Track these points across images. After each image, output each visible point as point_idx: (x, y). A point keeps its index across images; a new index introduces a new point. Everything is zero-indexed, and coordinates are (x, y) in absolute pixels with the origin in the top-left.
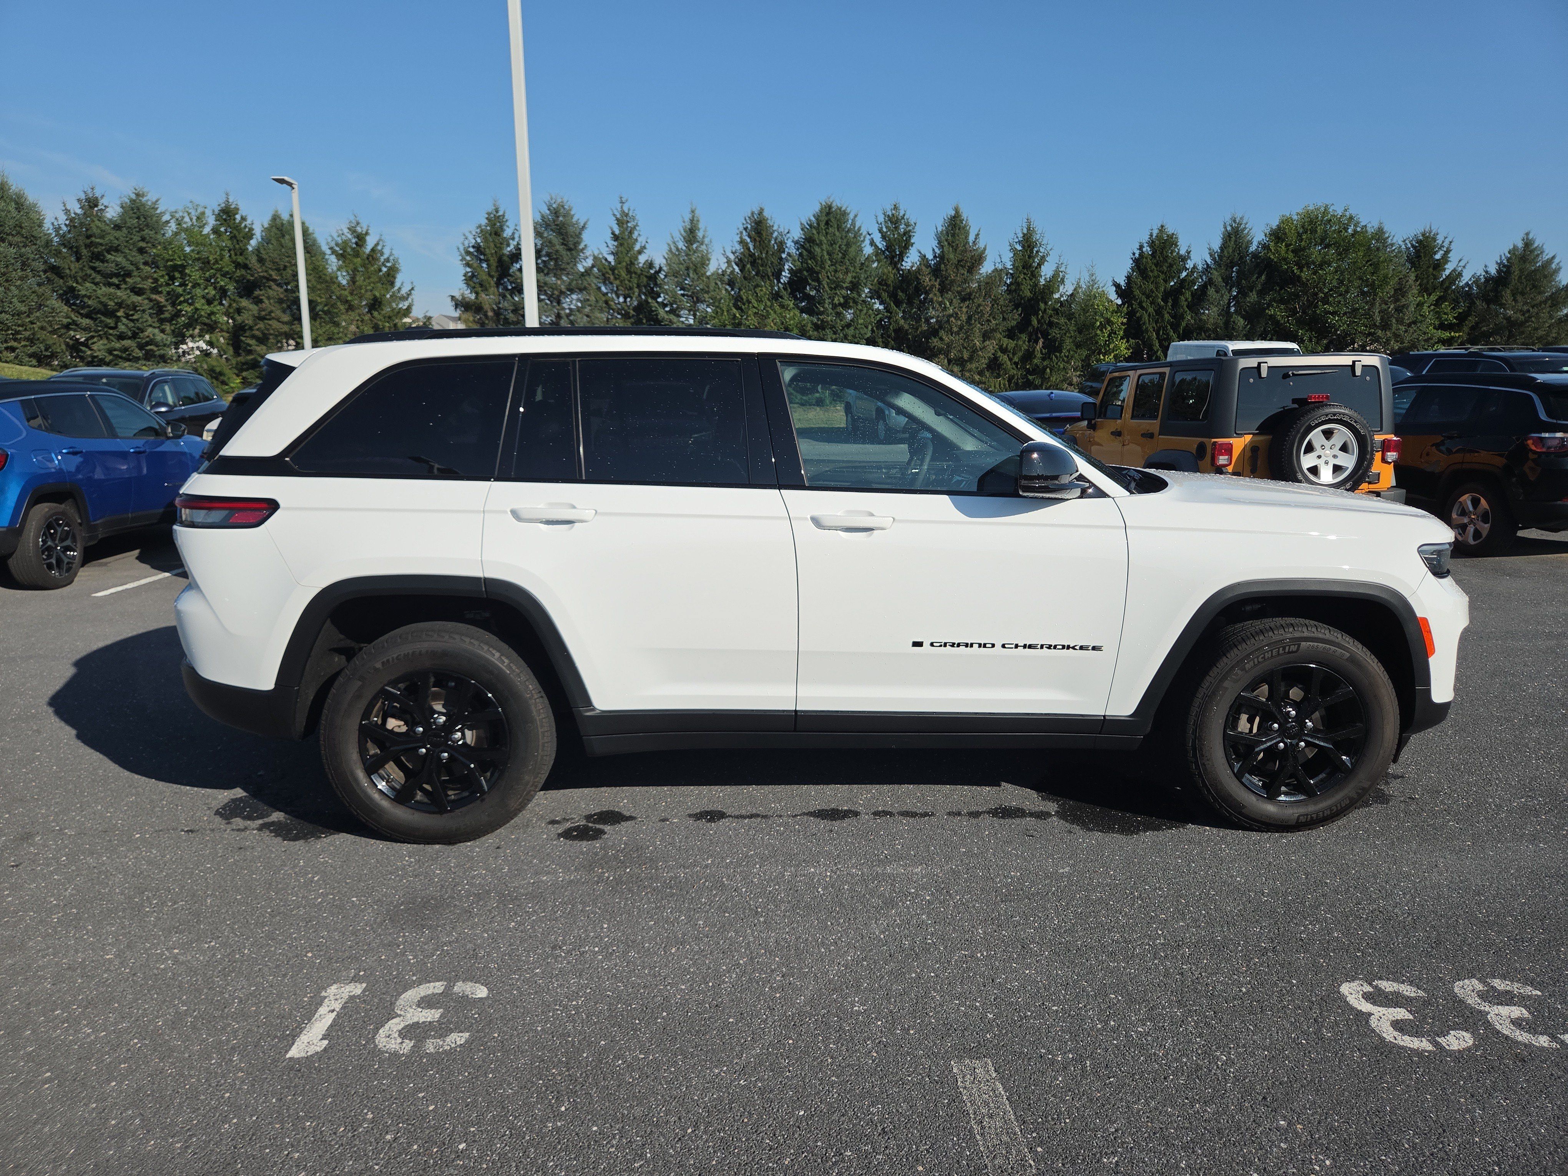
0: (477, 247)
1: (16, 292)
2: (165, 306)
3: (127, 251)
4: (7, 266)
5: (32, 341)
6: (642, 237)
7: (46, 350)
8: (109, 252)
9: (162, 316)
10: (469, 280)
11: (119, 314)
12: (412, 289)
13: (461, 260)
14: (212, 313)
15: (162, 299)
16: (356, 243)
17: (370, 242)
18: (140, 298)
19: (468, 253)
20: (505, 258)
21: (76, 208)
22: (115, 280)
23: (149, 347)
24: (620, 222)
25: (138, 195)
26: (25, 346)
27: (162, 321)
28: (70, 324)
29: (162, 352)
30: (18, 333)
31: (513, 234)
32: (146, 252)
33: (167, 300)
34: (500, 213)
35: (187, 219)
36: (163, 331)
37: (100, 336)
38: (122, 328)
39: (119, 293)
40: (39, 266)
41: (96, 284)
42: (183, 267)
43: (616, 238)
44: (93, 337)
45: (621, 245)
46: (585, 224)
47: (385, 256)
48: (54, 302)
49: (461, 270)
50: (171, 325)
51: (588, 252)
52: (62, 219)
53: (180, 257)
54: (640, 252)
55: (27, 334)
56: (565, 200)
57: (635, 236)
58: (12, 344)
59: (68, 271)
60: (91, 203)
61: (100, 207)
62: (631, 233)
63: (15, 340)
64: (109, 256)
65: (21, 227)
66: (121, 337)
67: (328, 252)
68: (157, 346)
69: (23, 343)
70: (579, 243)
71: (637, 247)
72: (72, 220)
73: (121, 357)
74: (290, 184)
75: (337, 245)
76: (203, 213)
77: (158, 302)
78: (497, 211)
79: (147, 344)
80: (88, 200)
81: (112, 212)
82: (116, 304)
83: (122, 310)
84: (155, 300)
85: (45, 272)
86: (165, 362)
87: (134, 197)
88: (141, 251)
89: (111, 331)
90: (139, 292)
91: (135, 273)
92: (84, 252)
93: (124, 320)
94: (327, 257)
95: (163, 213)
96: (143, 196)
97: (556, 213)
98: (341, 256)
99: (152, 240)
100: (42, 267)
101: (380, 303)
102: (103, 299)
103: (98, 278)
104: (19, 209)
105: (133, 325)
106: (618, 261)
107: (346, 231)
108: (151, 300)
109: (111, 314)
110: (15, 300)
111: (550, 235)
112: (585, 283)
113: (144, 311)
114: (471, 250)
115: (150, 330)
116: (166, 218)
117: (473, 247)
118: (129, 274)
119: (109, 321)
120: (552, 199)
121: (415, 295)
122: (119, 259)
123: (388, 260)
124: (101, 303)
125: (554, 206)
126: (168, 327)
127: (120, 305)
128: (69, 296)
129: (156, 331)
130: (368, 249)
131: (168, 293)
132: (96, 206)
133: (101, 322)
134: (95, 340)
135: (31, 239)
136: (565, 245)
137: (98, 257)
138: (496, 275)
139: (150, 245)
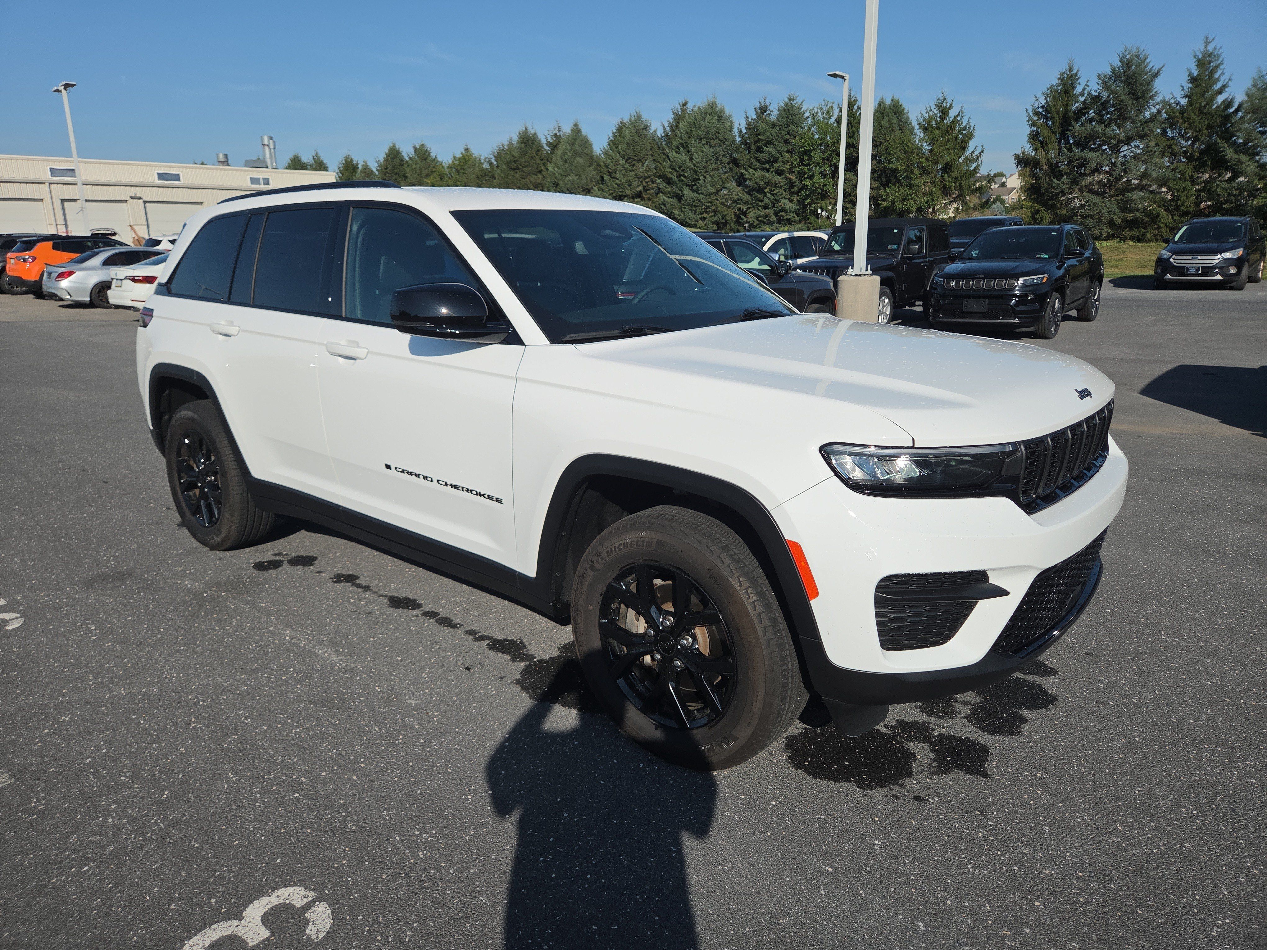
0: (1046, 108)
1: (710, 179)
2: (795, 182)
3: (777, 143)
4: (707, 162)
5: (715, 212)
6: (1222, 76)
7: (723, 219)
8: (766, 145)
9: (792, 190)
10: (1034, 137)
11: (766, 191)
12: (982, 151)
13: (1028, 121)
14: (825, 185)
15: (793, 177)
16: (940, 117)
17: (952, 113)
18: (779, 177)
19: (1036, 113)
20: (1071, 114)
21: (753, 115)
22: (767, 166)
23: (781, 214)
24: (1201, 64)
25: (790, 100)
26: (711, 216)
27: (792, 193)
28: (738, 200)
29: (788, 217)
30: (708, 207)
31: (1084, 89)
32: (789, 143)
33: (797, 178)
34: (1074, 72)
35: (820, 114)
36: (791, 201)
37: (753, 207)
38: (766, 200)
39: (767, 175)
40: (726, 160)
41: (755, 169)
42: (810, 151)
43: (1193, 80)
44: (749, 208)
45: (1197, 86)
46: (1159, 71)
47: (964, 124)
48: (732, 184)
49: (1027, 130)
50: (798, 196)
51: (1159, 99)
52: (743, 125)
53: (808, 144)
54: (1220, 92)
55: (713, 208)
56: (1141, 49)
57: (1216, 75)
58: (705, 215)
59: (742, 162)
60: (763, 110)
61: (768, 112)
62: (1212, 73)
63: (706, 212)
64: (765, 148)
65: (719, 133)
66: (766, 207)
67: (917, 127)
68: (786, 212)
69: (710, 214)
70: (1150, 90)
71: (1218, 86)
72: (749, 124)
73: (764, 222)
74: (843, 77)
75: (925, 120)
76: (832, 107)
77: (791, 180)
78: (1070, 70)
79: (780, 211)
80: (761, 108)
81: (774, 114)
82: (765, 183)
83: (768, 187)
84: (789, 178)
85: (729, 163)
86: (790, 224)
87: (787, 101)
88: (786, 142)
89: (760, 203)
90: (779, 173)
91: (781, 159)
92: (753, 147)
93: (769, 195)
94: (915, 131)
95: (804, 112)
96: (793, 100)
97: (1127, 64)
98: (925, 129)
99: (794, 133)
100: (728, 160)
101: (951, 166)
102: (758, 181)
103: (758, 165)
104: (719, 121)
105: (773, 197)
106: (1190, 104)
107: (933, 107)
108: (786, 178)
109: (761, 190)
110: (708, 185)
111: (1120, 87)
112: (1146, 130)
113: (781, 187)
114: (1040, 110)
115: (783, 201)
116: (807, 114)
117: (1043, 107)
118: (776, 161)
119: (759, 196)
120: (1126, 51)
121: (984, 157)
122: (770, 150)
123: (965, 129)
124: (756, 183)
125: (1128, 57)
126: (795, 198)
127: (768, 183)
128: (741, 181)
129: (787, 201)
130: (948, 121)
131: (799, 172)
132: (765, 112)
133: (755, 197)
134: (750, 210)
135: (724, 141)
136: (1133, 94)
137: (759, 150)
138: (1058, 130)
139: (792, 137)
